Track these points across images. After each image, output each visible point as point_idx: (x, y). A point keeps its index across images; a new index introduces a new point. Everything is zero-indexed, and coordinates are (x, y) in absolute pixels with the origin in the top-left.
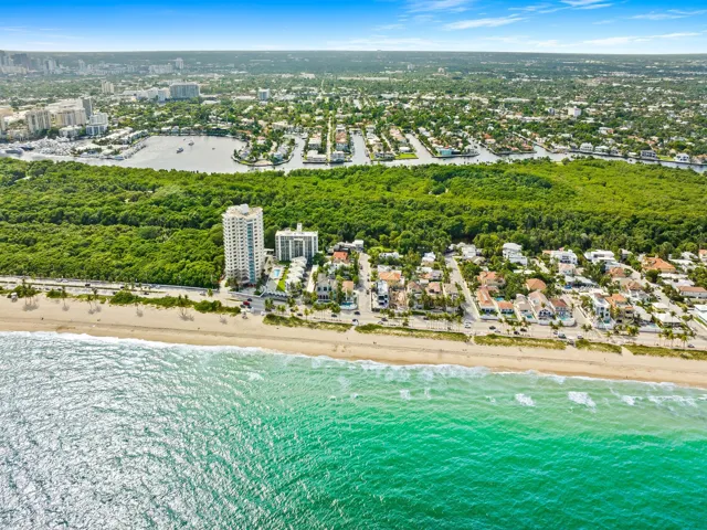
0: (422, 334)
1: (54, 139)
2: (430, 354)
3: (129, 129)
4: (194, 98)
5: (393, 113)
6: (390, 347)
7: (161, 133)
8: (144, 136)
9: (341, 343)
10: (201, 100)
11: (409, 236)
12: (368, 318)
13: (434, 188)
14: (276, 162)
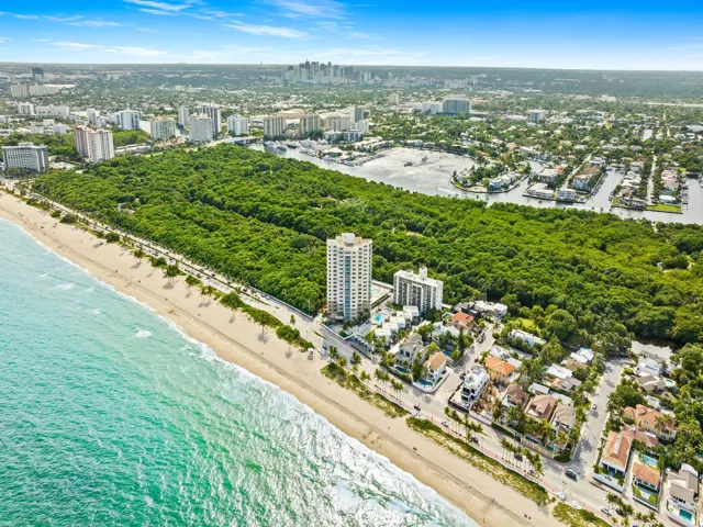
0: (485, 463)
1: (316, 140)
2: (474, 498)
3: (380, 137)
4: (462, 114)
5: (687, 150)
6: (429, 463)
7: (405, 145)
8: (387, 147)
9: (378, 431)
10: (468, 116)
11: (562, 318)
12: (434, 412)
13: (669, 259)
14: (492, 190)
